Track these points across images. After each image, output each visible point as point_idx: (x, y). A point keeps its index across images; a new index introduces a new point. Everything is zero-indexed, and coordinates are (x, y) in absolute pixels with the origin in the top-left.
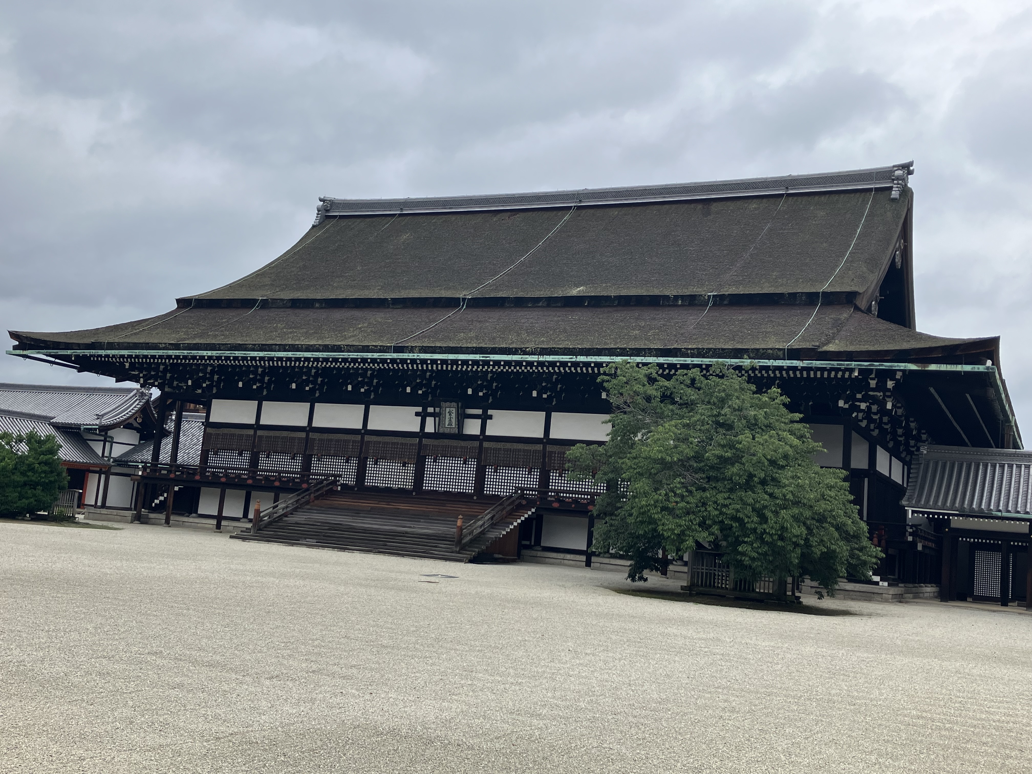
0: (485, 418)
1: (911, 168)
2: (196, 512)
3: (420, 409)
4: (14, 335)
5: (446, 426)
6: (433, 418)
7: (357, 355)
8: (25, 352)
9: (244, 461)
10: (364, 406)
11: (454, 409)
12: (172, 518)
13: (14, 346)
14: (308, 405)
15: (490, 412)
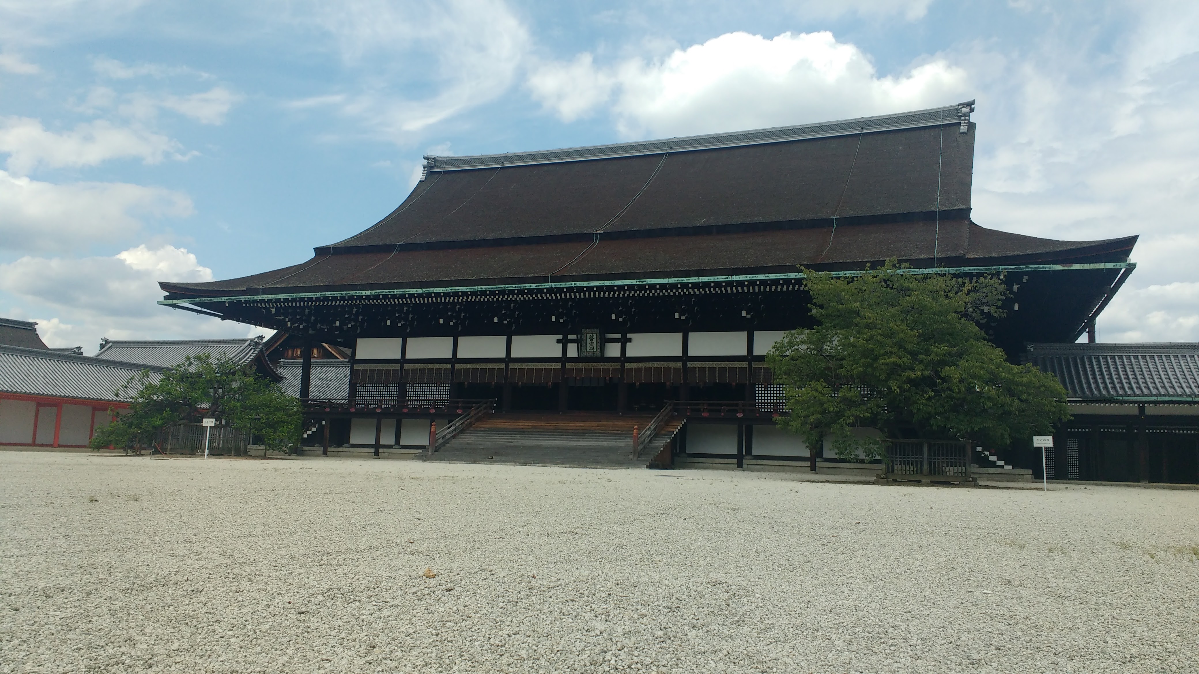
0: (624, 342)
1: (973, 106)
2: (348, 442)
3: (560, 337)
4: (164, 286)
5: (588, 351)
6: (576, 344)
7: (515, 287)
8: (175, 302)
9: (391, 393)
10: (506, 337)
11: (595, 335)
12: (329, 449)
13: (164, 297)
14: (451, 339)
15: (629, 336)
